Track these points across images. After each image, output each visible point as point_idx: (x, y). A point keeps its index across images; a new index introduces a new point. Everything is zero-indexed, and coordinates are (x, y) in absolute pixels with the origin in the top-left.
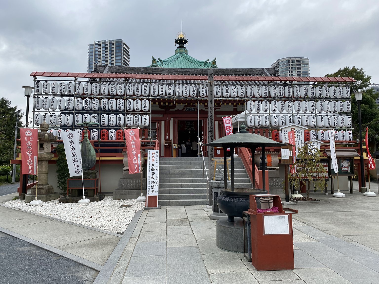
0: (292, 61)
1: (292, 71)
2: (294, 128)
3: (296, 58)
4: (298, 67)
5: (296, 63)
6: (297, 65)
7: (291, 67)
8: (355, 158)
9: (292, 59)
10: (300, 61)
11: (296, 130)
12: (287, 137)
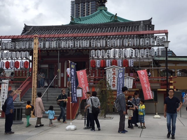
2: (115, 69)
8: (158, 90)
11: (116, 70)
12: (110, 75)
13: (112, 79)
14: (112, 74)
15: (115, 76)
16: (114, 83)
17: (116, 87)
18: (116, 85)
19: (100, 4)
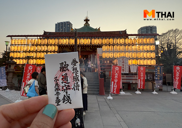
0: (148, 28)
4: (151, 30)
7: (147, 30)
10: (152, 28)
11: (124, 60)
12: (120, 63)
13: (122, 66)
14: (122, 62)
15: (124, 64)
16: (123, 69)
17: (125, 71)
18: (125, 70)
19: (85, 22)
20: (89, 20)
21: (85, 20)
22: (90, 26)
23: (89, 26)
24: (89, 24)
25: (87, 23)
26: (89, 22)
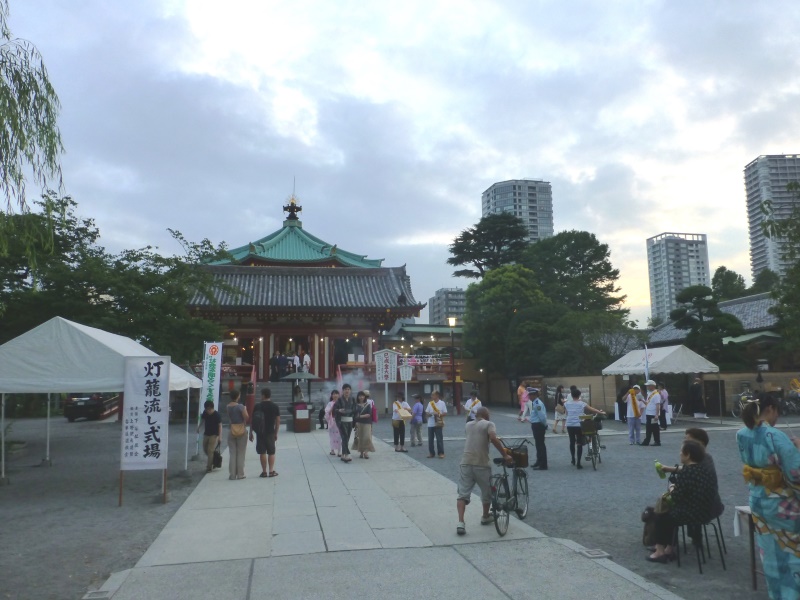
0: (520, 187)
1: (520, 207)
2: (387, 354)
3: (526, 181)
4: (532, 198)
5: (526, 191)
6: (530, 194)
7: (517, 198)
8: (447, 382)
9: (519, 183)
10: (534, 188)
12: (380, 362)
13: (384, 368)
14: (384, 361)
15: (388, 364)
16: (387, 374)
17: (389, 379)
18: (389, 376)
19: (287, 214)
20: (299, 209)
21: (285, 209)
22: (304, 228)
23: (300, 228)
24: (300, 223)
25: (292, 217)
26: (298, 214)
